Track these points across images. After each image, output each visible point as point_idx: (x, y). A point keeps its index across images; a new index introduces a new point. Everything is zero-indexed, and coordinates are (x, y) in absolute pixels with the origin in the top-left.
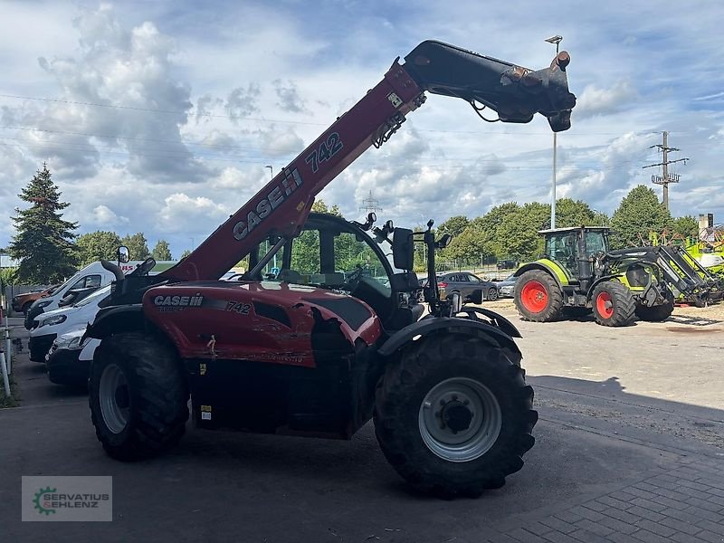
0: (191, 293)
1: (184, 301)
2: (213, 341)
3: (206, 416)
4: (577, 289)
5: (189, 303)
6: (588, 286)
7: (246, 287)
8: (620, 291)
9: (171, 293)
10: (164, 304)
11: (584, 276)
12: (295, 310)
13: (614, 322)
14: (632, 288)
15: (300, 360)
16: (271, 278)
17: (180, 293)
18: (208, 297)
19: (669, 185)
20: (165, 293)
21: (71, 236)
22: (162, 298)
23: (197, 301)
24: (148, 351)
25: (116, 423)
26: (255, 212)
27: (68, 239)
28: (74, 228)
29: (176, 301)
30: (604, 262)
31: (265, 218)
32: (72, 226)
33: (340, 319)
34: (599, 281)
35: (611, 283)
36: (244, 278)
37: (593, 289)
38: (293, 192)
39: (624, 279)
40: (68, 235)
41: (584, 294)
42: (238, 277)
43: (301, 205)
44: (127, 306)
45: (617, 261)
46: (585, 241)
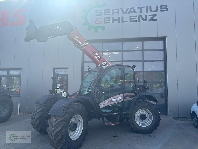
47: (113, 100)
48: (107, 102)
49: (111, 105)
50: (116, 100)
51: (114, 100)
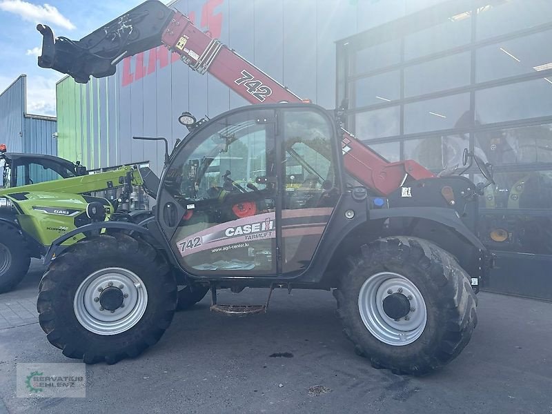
47: (230, 232)
48: (205, 238)
49: (222, 247)
50: (244, 234)
51: (236, 233)
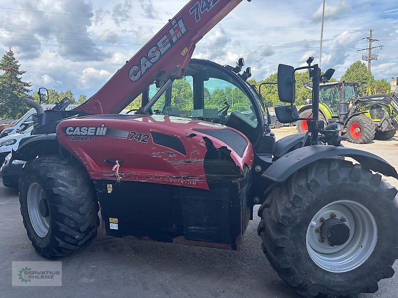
0: (97, 125)
1: (90, 131)
2: (117, 166)
3: (114, 226)
4: (337, 121)
5: (95, 132)
6: (345, 119)
7: (140, 119)
8: (366, 121)
9: (81, 125)
10: (74, 133)
11: (343, 113)
12: (189, 139)
13: (361, 141)
14: (373, 120)
15: (194, 182)
16: (157, 112)
17: (88, 125)
18: (110, 128)
19: (371, 61)
20: (75, 125)
21: (28, 91)
22: (72, 129)
23: (102, 131)
24: (63, 173)
25: (42, 228)
26: (147, 57)
27: (26, 92)
28: (29, 86)
29: (84, 132)
30: (356, 103)
31: (155, 63)
32: (27, 85)
33: (229, 148)
34: (352, 116)
35: (360, 117)
36: (139, 113)
37: (348, 121)
38: (178, 40)
39: (368, 115)
40: (25, 90)
41: (342, 124)
42: (134, 112)
43: (185, 52)
44: (44, 135)
45: (364, 103)
46: (344, 91)
